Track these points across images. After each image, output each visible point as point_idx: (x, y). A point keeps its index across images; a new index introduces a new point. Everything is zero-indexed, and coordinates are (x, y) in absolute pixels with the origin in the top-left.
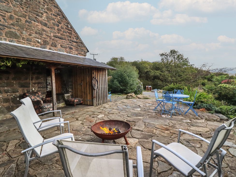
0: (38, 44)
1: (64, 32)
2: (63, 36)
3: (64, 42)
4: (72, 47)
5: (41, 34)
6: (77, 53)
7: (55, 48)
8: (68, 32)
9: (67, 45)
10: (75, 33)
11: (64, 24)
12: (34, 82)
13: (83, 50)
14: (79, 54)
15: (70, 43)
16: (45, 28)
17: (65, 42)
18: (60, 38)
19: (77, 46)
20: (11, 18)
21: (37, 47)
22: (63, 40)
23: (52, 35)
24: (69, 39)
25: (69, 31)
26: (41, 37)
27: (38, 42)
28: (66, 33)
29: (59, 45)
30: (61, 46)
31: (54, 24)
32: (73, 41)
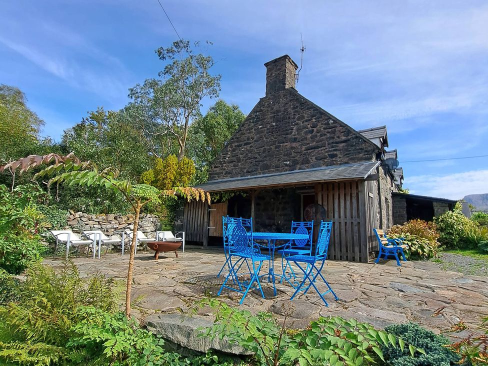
0: (286, 168)
1: (321, 136)
2: (320, 143)
3: (320, 152)
4: (335, 153)
5: (289, 155)
6: (346, 160)
7: (307, 165)
8: (328, 132)
9: (326, 154)
10: (342, 126)
11: (322, 124)
12: (279, 213)
13: (361, 149)
14: (352, 159)
15: (333, 147)
16: (294, 145)
17: (321, 150)
18: (315, 148)
19: (346, 147)
20: (264, 152)
21: (285, 171)
22: (320, 149)
23: (304, 148)
24: (331, 141)
25: (330, 130)
26: (290, 158)
27: (286, 165)
28: (325, 135)
29: (314, 158)
30: (316, 159)
31: (306, 133)
32: (337, 143)
